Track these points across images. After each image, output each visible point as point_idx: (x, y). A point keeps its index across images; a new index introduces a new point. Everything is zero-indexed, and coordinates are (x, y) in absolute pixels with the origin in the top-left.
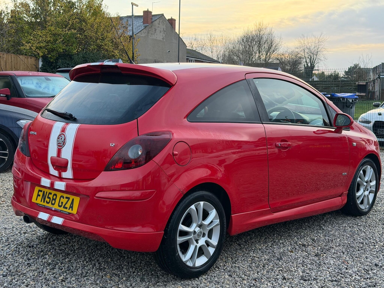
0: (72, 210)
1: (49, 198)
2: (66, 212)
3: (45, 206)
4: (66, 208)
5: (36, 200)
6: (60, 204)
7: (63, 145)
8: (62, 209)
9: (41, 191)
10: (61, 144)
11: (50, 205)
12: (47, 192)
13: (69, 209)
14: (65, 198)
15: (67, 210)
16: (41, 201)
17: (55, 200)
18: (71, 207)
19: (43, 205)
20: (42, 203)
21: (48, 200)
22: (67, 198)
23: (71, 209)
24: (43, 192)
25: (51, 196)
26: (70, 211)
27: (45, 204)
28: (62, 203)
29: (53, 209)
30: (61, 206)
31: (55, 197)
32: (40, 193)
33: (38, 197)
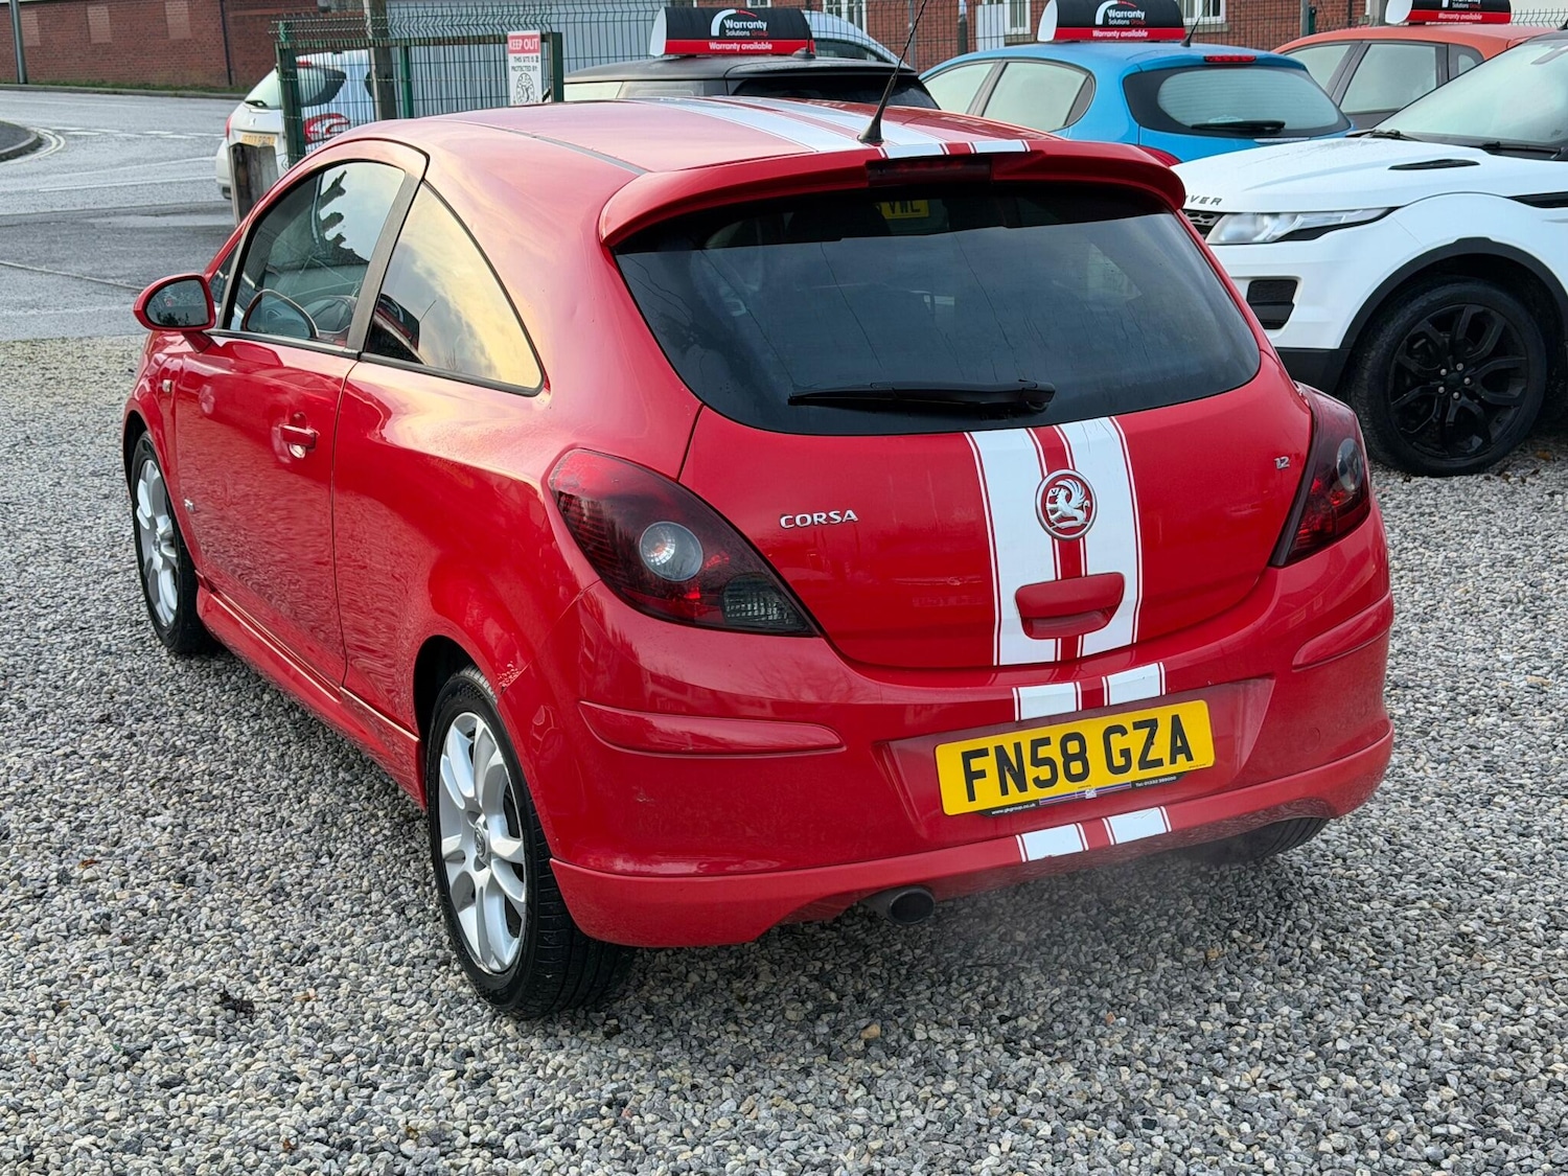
0: (1189, 758)
1: (1037, 762)
2: (1161, 780)
3: (1036, 802)
4: (1159, 763)
5: (972, 797)
6: (1119, 761)
8: (1135, 774)
9: (983, 753)
10: (1075, 519)
11: (1063, 788)
12: (1018, 746)
13: (1173, 761)
14: (1129, 727)
15: (1168, 769)
16: (1005, 791)
17: (1081, 756)
18: (1180, 747)
19: (1025, 803)
20: (1015, 796)
21: (1044, 773)
22: (1138, 726)
23: (1181, 758)
24: (992, 752)
25: (1052, 751)
26: (1182, 767)
27: (1034, 793)
28: (1126, 753)
29: (1090, 794)
30: (1125, 769)
31: (1073, 748)
32: (976, 764)
33: (976, 782)
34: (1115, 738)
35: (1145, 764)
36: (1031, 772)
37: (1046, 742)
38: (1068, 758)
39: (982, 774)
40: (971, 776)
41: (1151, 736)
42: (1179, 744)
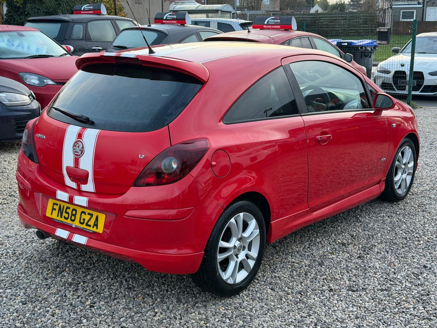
0: (97, 228)
1: (66, 212)
2: (89, 231)
3: (63, 222)
4: (90, 226)
5: (52, 214)
6: (82, 221)
7: (81, 154)
9: (57, 204)
10: (78, 152)
11: (69, 221)
12: (64, 206)
13: (93, 227)
14: (87, 213)
15: (91, 229)
16: (58, 216)
17: (75, 215)
18: (96, 225)
19: (60, 221)
20: (59, 218)
21: (66, 216)
22: (89, 214)
23: (95, 227)
24: (59, 205)
25: (69, 211)
26: (95, 229)
28: (84, 220)
29: (74, 226)
30: (82, 223)
31: (74, 212)
32: (55, 207)
33: (54, 211)
34: (83, 214)
35: (87, 225)
36: (64, 214)
37: (69, 208)
38: (72, 215)
39: (55, 209)
40: (53, 209)
41: (91, 218)
42: (96, 223)
